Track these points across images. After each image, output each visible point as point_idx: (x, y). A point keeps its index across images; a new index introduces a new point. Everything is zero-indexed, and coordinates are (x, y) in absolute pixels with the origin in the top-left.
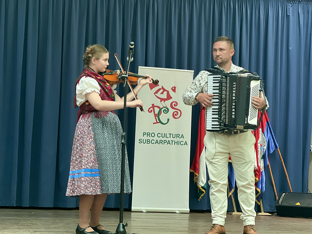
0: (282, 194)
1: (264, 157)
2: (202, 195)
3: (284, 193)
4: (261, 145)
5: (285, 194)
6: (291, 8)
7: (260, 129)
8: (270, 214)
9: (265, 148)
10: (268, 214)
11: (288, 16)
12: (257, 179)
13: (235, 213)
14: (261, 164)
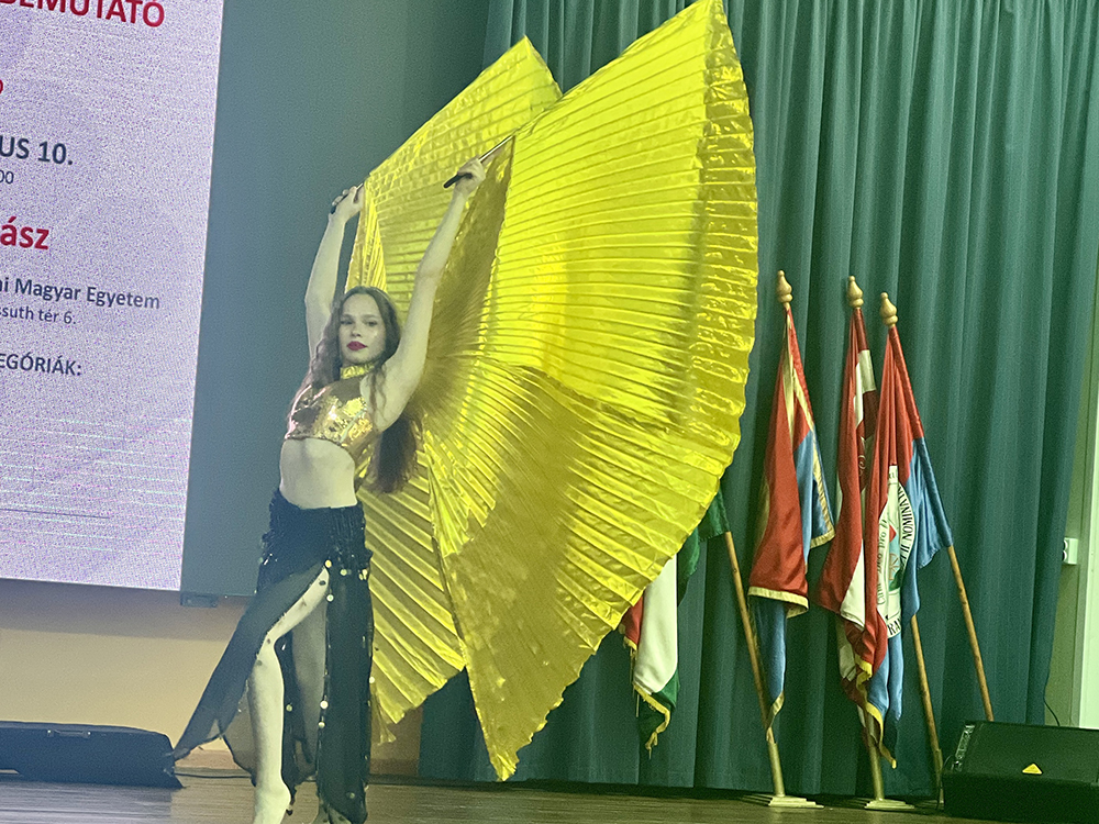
0: (963, 728)
1: (901, 581)
2: (660, 729)
3: (969, 724)
4: (893, 534)
5: (972, 727)
7: (893, 470)
8: (911, 808)
9: (909, 543)
10: (900, 805)
12: (868, 667)
13: (780, 801)
14: (889, 606)
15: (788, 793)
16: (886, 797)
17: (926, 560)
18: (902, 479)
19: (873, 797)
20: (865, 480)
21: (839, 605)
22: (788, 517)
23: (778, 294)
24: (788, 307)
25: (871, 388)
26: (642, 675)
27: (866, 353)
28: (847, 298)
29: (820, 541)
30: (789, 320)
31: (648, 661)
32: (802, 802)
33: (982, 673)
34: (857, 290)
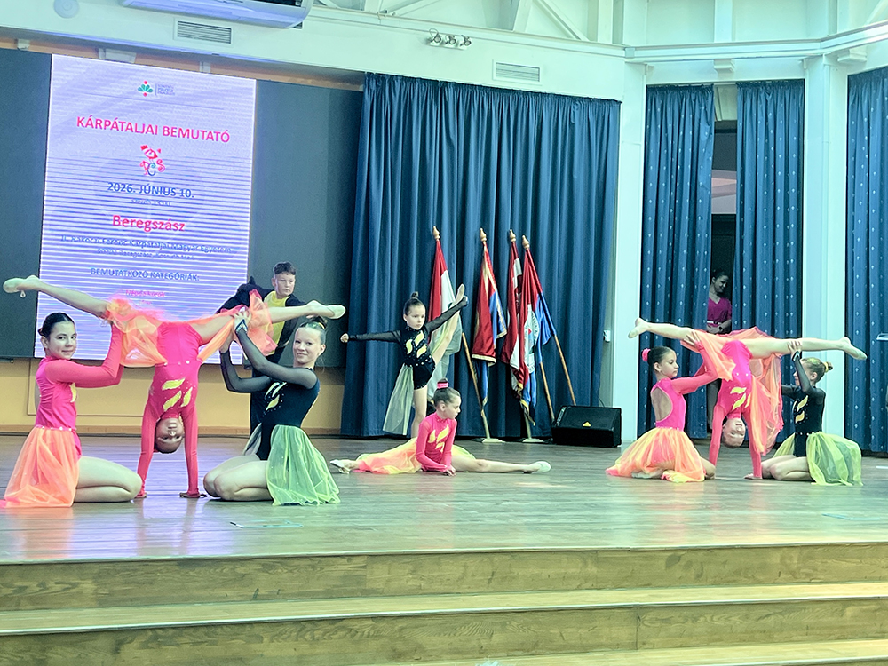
0: (562, 409)
1: (534, 350)
4: (530, 332)
5: (565, 408)
6: (576, 112)
7: (530, 306)
8: (543, 441)
9: (537, 335)
10: (538, 440)
11: (572, 125)
12: (521, 385)
13: (488, 440)
14: (530, 361)
15: (492, 437)
16: (533, 437)
17: (545, 342)
18: (533, 309)
19: (527, 437)
20: (518, 311)
21: (509, 361)
22: (486, 327)
23: (480, 238)
24: (485, 243)
25: (521, 274)
27: (518, 260)
28: (509, 239)
29: (501, 335)
30: (485, 248)
32: (497, 440)
34: (513, 235)
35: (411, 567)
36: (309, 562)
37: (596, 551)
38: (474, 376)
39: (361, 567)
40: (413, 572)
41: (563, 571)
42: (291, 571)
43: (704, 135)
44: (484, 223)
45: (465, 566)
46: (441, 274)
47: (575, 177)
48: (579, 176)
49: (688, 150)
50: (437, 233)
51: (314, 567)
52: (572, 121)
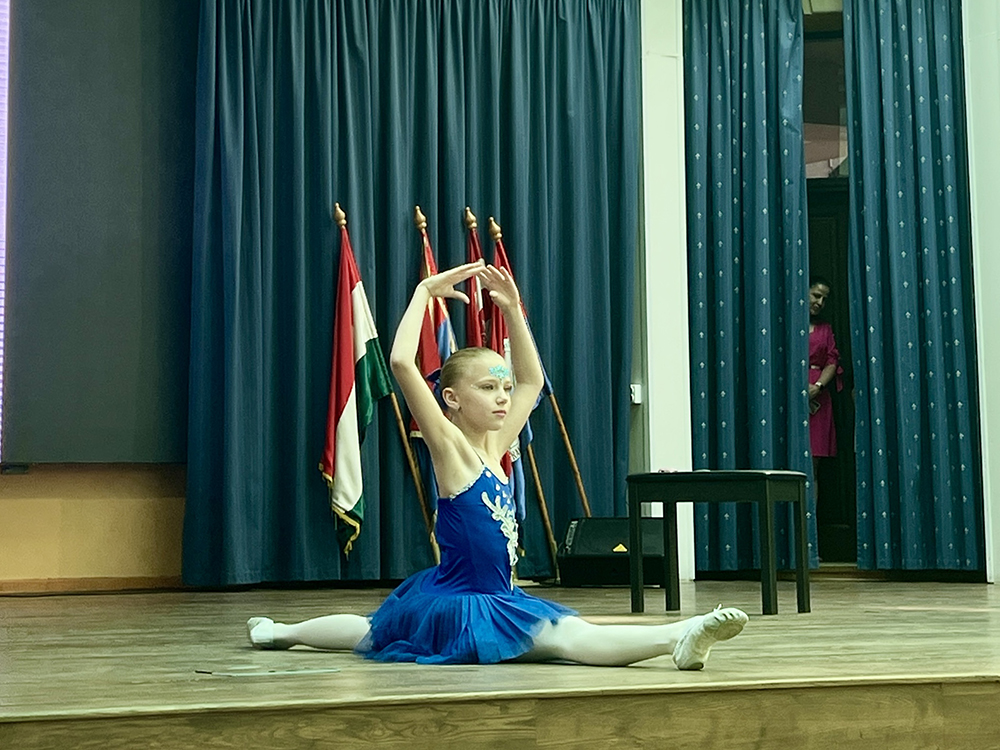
0: (570, 524)
2: (353, 538)
3: (574, 520)
5: (576, 522)
7: (506, 343)
8: (537, 584)
10: (530, 583)
23: (416, 223)
24: (424, 231)
26: (337, 499)
28: (466, 223)
30: (425, 240)
31: (340, 488)
33: (580, 484)
34: (472, 217)
35: (615, 721)
36: (432, 715)
37: (940, 684)
38: (415, 471)
39: (525, 723)
40: (621, 731)
41: (886, 723)
42: (398, 733)
43: (786, 39)
44: (419, 197)
45: (714, 718)
46: (352, 288)
47: (571, 113)
48: (578, 110)
49: (760, 64)
50: (343, 214)
51: (441, 724)
52: (561, 17)
